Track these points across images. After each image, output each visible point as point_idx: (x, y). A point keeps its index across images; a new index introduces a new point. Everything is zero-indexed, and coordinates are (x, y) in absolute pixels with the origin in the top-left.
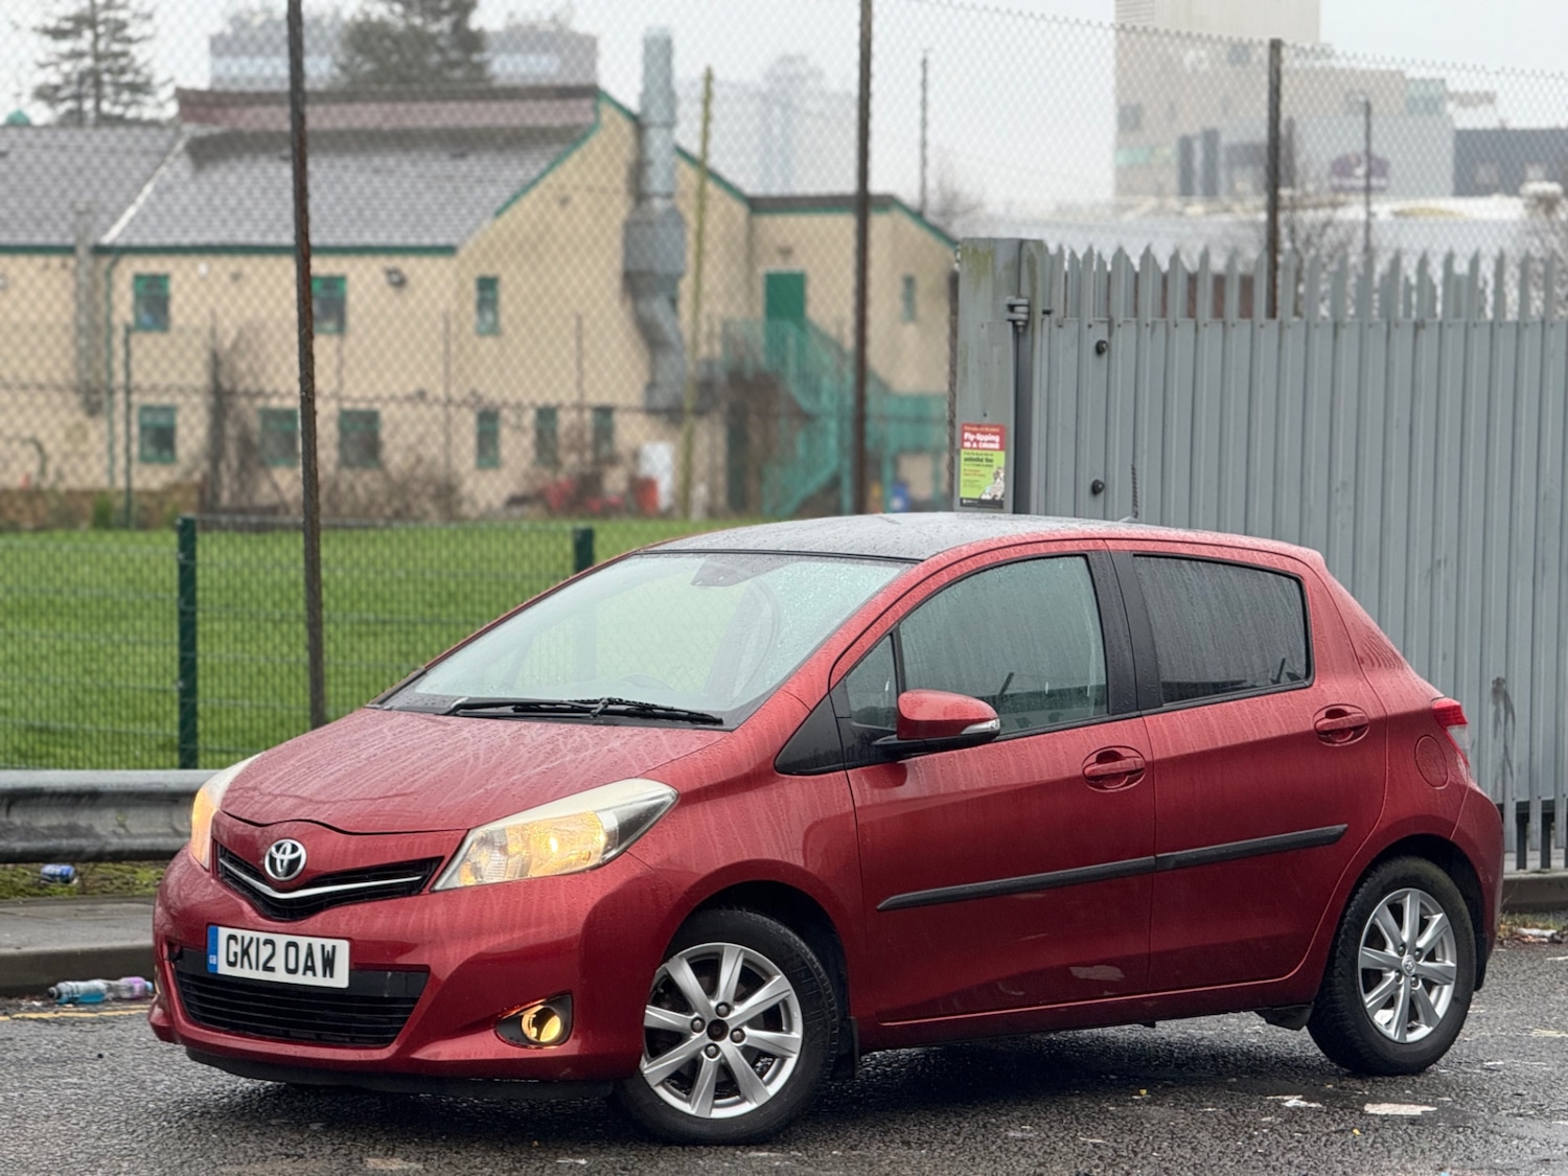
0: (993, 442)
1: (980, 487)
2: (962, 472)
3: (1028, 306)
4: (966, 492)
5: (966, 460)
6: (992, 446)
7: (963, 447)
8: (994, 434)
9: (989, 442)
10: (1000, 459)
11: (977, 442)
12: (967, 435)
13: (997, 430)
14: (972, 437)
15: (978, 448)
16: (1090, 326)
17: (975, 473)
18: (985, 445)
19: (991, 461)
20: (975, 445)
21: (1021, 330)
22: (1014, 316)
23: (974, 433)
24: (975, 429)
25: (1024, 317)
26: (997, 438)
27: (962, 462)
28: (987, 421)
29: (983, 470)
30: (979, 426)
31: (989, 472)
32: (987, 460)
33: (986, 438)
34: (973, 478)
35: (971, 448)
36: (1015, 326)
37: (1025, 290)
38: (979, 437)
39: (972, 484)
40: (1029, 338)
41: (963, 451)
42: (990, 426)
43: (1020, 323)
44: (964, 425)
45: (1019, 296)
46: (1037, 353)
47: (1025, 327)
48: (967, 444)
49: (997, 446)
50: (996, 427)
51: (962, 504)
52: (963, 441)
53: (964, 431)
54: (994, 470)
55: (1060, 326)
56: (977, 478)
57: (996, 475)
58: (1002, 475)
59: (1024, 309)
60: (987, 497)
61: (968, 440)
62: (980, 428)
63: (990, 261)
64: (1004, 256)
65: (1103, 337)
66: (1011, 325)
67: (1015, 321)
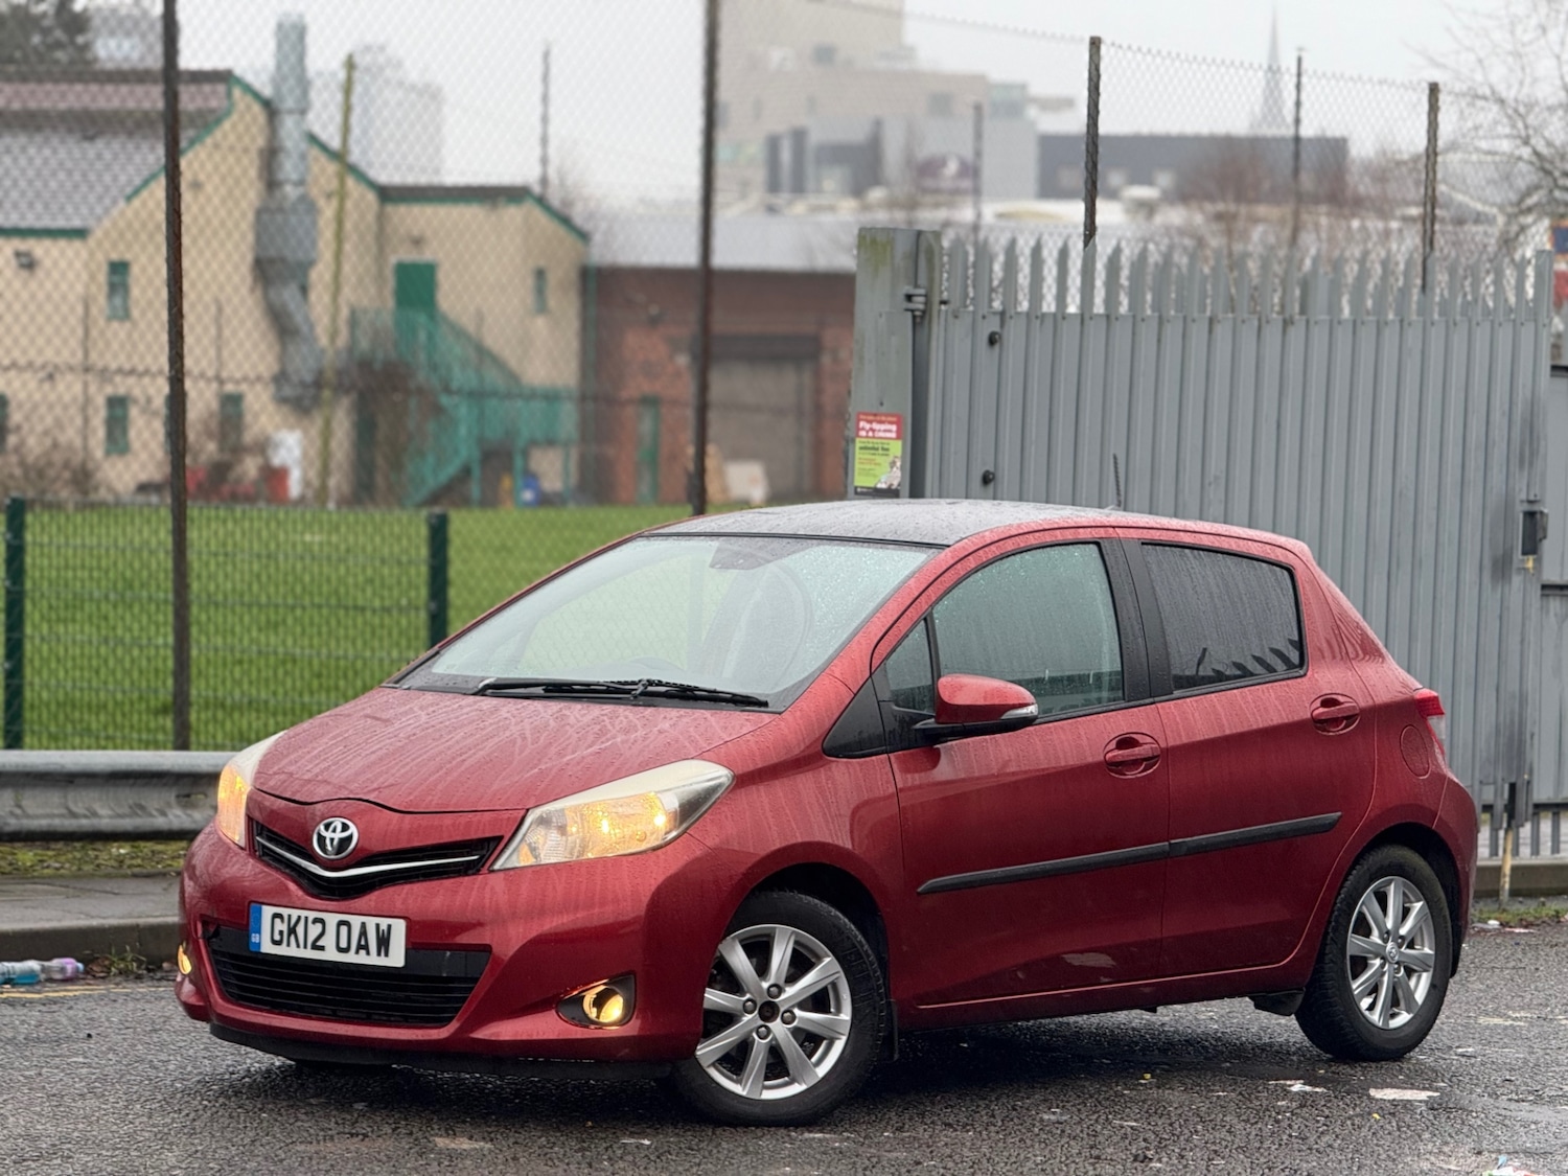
0: (890, 431)
1: (875, 476)
2: (857, 461)
3: (926, 296)
4: (861, 480)
5: (861, 448)
6: (888, 435)
7: (858, 436)
8: (891, 423)
9: (885, 431)
10: (896, 448)
11: (873, 430)
12: (862, 424)
13: (894, 419)
14: (868, 426)
15: (874, 437)
16: (984, 317)
17: (870, 461)
18: (882, 434)
19: (887, 450)
20: (870, 434)
21: (918, 320)
22: (911, 306)
23: (870, 422)
24: (871, 418)
25: (921, 307)
26: (894, 428)
27: (857, 450)
28: (883, 409)
29: (879, 459)
30: (875, 415)
31: (885, 461)
32: (883, 449)
33: (883, 427)
34: (868, 467)
35: (867, 437)
36: (914, 317)
37: (922, 280)
38: (875, 426)
39: (867, 473)
40: (926, 330)
41: (858, 440)
42: (887, 415)
43: (917, 313)
44: (859, 414)
45: (916, 286)
46: (934, 343)
47: (922, 317)
48: (863, 433)
49: (894, 435)
50: (892, 415)
51: (856, 493)
52: (858, 429)
53: (859, 420)
54: (891, 459)
55: (956, 317)
56: (873, 467)
57: (893, 464)
58: (899, 464)
59: (922, 299)
60: (882, 486)
61: (863, 429)
62: (875, 417)
63: (889, 248)
64: (903, 246)
65: (996, 329)
66: (909, 314)
67: (912, 311)
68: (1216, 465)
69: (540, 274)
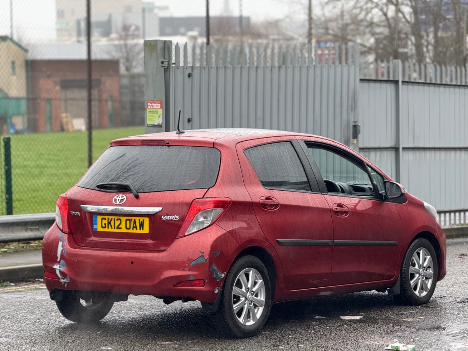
0: (158, 106)
1: (154, 121)
2: (147, 116)
3: (168, 62)
4: (149, 122)
5: (149, 112)
6: (158, 107)
7: (148, 108)
8: (158, 103)
9: (157, 106)
10: (160, 111)
11: (153, 106)
12: (149, 104)
13: (159, 102)
14: (151, 105)
15: (153, 108)
16: (186, 68)
17: (152, 116)
18: (155, 107)
19: (157, 112)
20: (152, 107)
21: (166, 70)
22: (163, 65)
23: (151, 103)
24: (152, 102)
25: (167, 65)
26: (159, 105)
27: (148, 113)
28: (156, 99)
29: (155, 115)
30: (153, 101)
31: (157, 116)
32: (156, 112)
33: (156, 105)
34: (151, 118)
35: (151, 108)
36: (165, 69)
37: (167, 57)
38: (153, 104)
39: (151, 120)
40: (168, 72)
41: (147, 109)
42: (157, 101)
43: (166, 68)
44: (148, 101)
45: (165, 59)
46: (171, 77)
47: (167, 69)
48: (149, 107)
49: (159, 107)
50: (158, 101)
51: (148, 126)
52: (148, 106)
53: (148, 103)
54: (159, 115)
55: (178, 68)
56: (153, 118)
57: (159, 117)
58: (161, 116)
59: (167, 63)
60: (156, 124)
61: (149, 106)
62: (153, 102)
63: (155, 47)
64: (160, 46)
65: (191, 72)
66: (163, 68)
67: (164, 67)
68: (260, 114)
69: (13, 63)
